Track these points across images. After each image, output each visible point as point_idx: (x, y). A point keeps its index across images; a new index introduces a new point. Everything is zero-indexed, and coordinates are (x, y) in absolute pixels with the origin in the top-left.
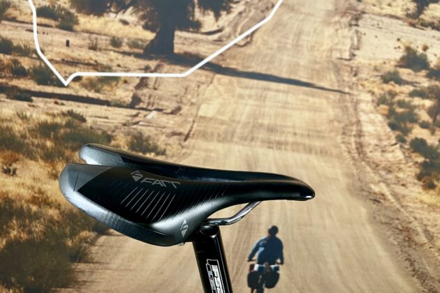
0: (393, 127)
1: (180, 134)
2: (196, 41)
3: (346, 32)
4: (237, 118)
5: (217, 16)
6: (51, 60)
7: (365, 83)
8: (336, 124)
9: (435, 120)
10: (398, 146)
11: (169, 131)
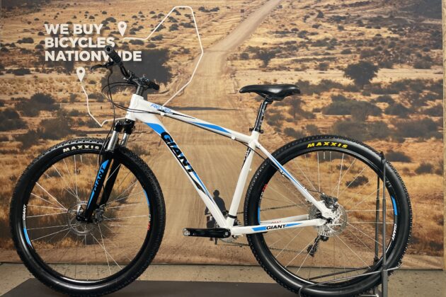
0: (271, 124)
1: (156, 143)
2: (157, 97)
3: (230, 80)
4: (184, 131)
5: (166, 85)
6: (94, 116)
7: (248, 103)
8: (237, 127)
9: (295, 116)
10: (277, 134)
11: (150, 142)
